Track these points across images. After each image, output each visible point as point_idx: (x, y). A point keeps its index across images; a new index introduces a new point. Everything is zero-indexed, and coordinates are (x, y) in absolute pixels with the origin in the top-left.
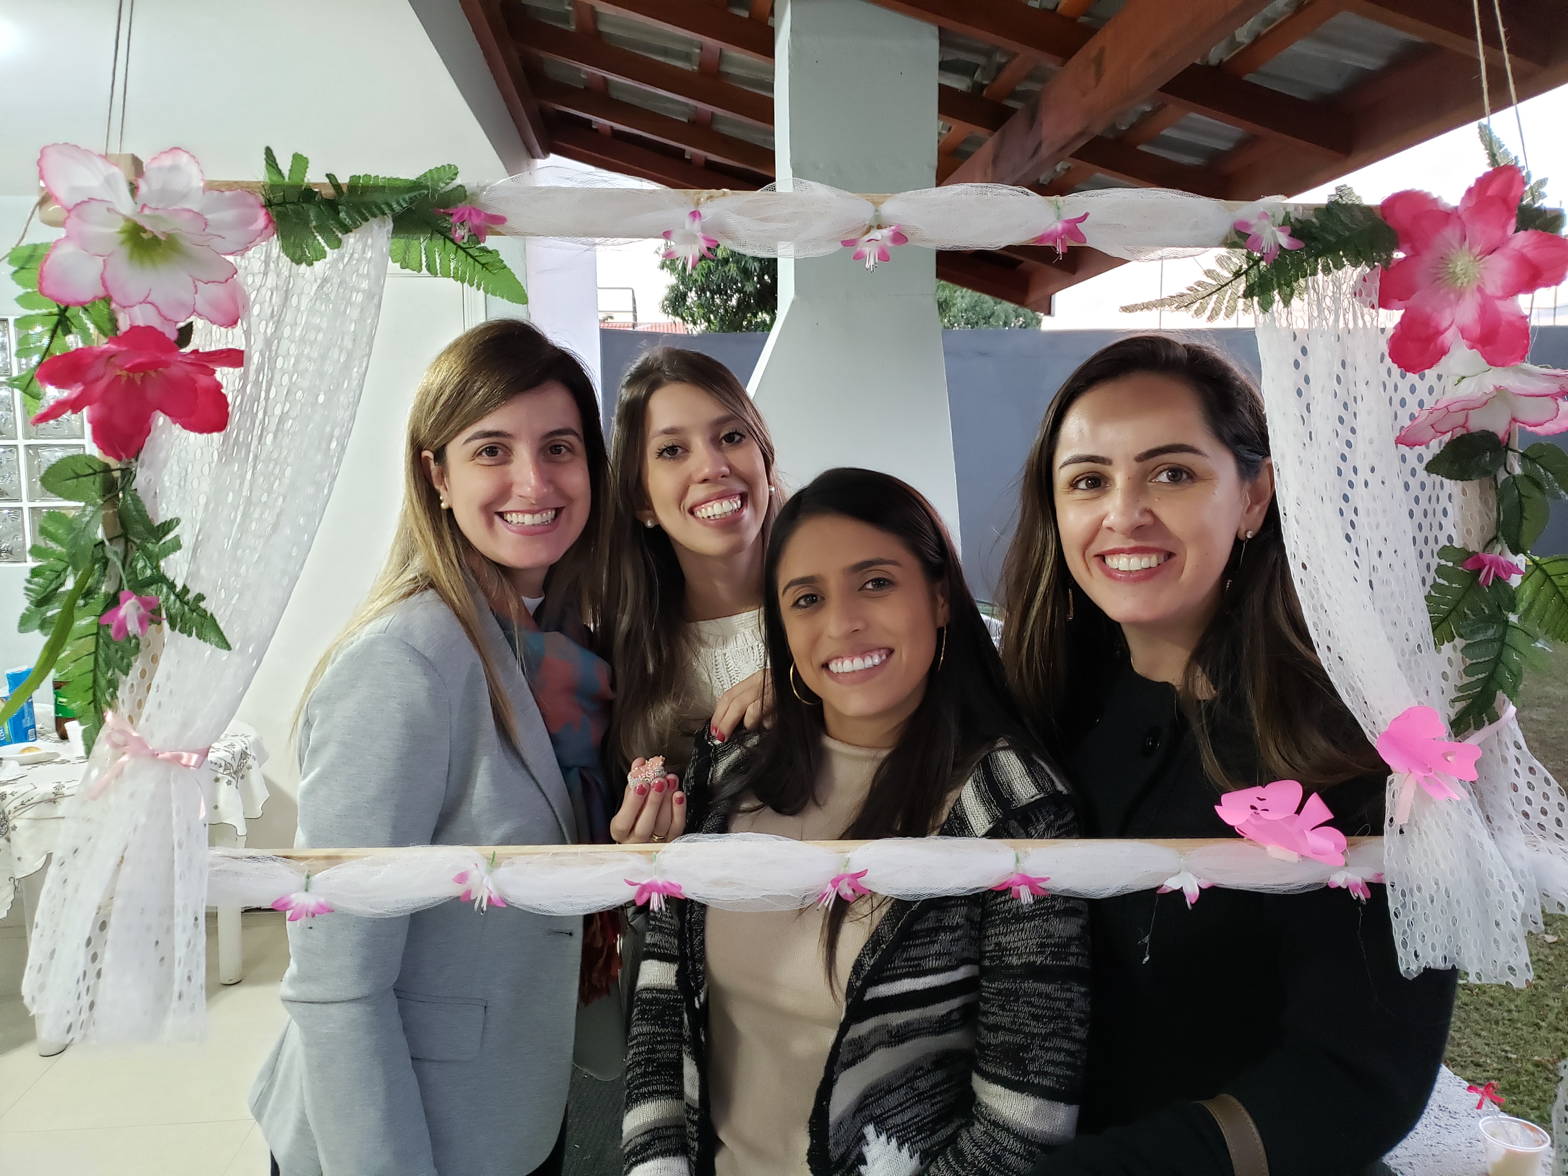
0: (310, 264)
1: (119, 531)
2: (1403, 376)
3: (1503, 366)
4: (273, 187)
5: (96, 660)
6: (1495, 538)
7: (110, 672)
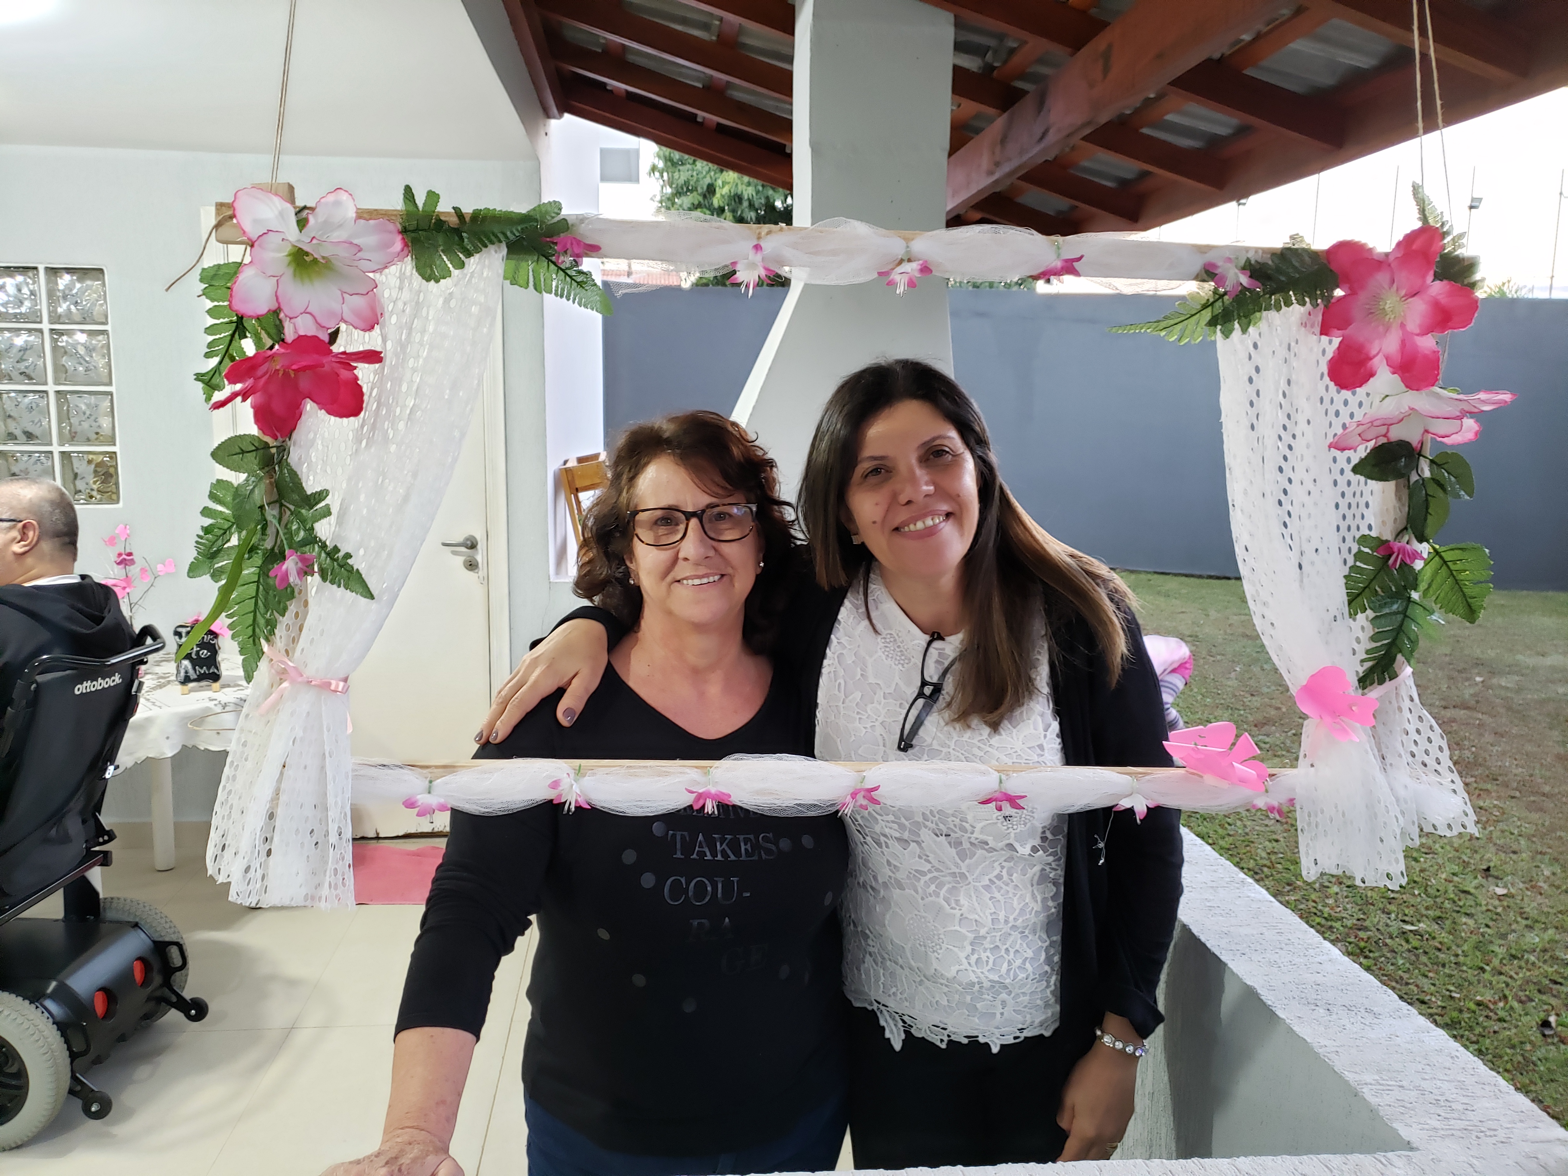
0: (437, 281)
1: (275, 497)
2: (1338, 392)
3: (1417, 390)
4: (409, 216)
5: (256, 603)
6: (1406, 528)
7: (269, 614)
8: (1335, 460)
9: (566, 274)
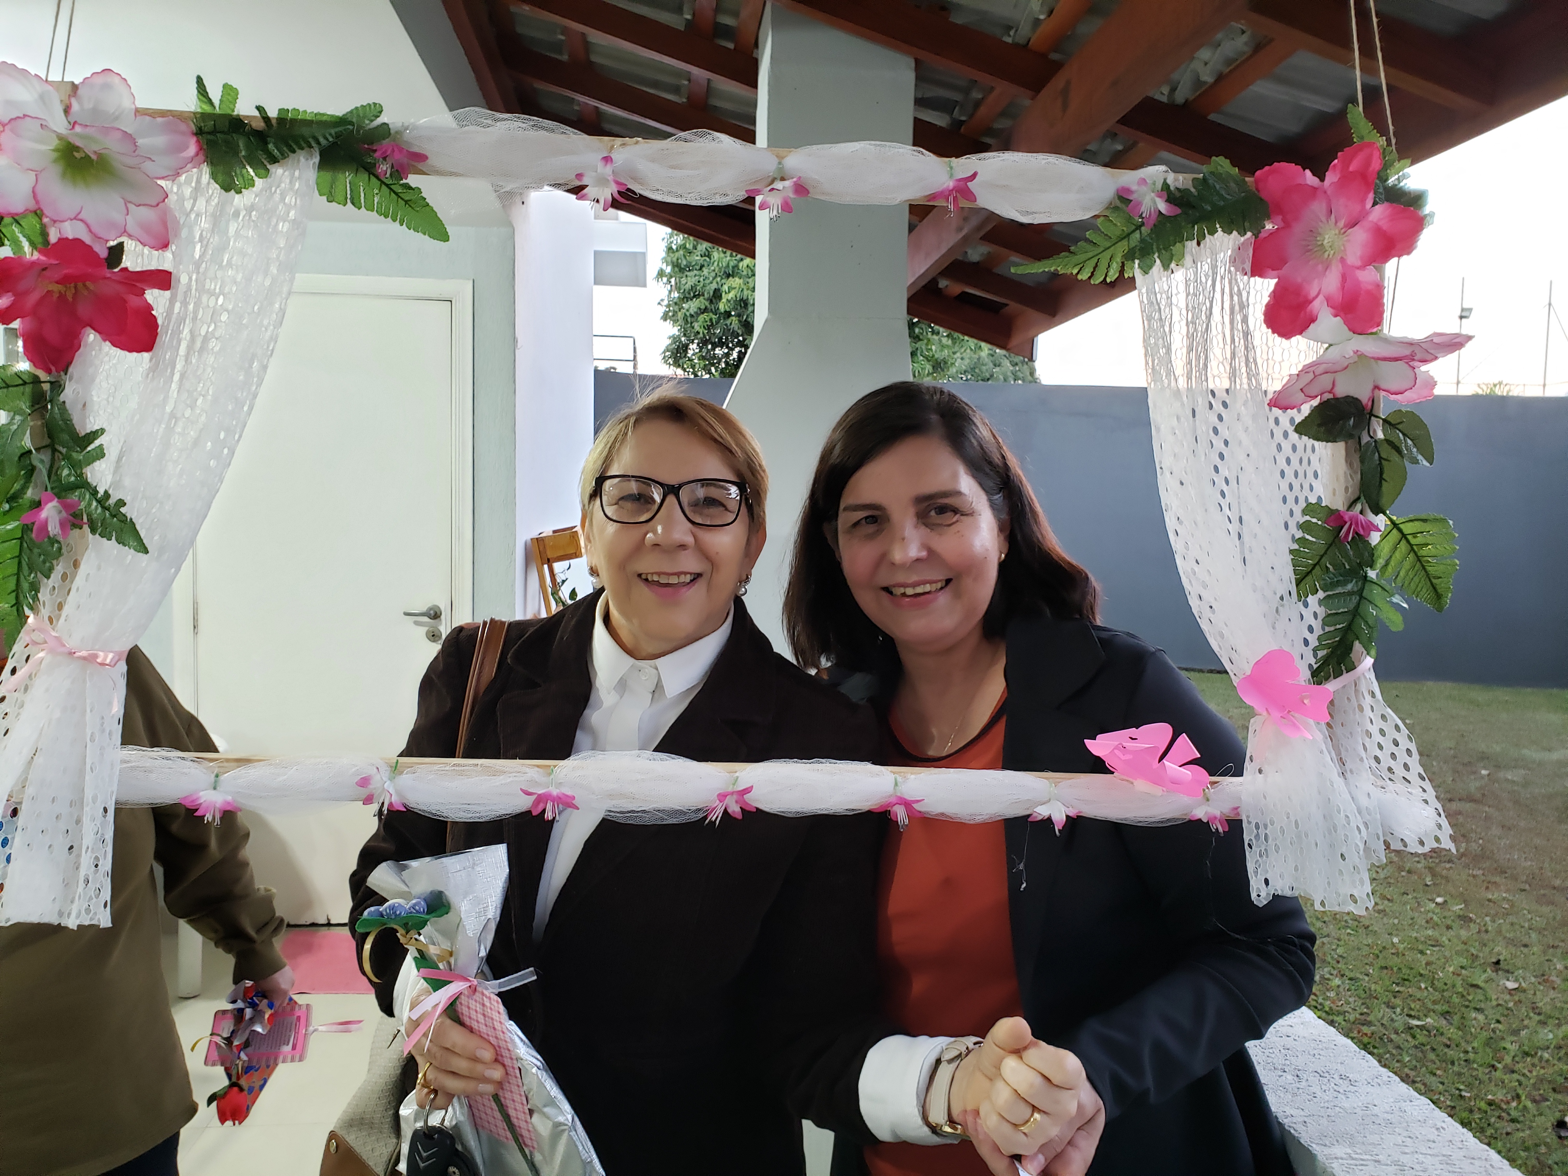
0: (238, 191)
1: (46, 441)
2: (1275, 340)
3: (1362, 334)
4: (204, 116)
5: (20, 563)
6: (1359, 498)
7: (33, 575)
8: (1277, 421)
9: (391, 189)
